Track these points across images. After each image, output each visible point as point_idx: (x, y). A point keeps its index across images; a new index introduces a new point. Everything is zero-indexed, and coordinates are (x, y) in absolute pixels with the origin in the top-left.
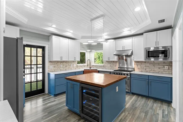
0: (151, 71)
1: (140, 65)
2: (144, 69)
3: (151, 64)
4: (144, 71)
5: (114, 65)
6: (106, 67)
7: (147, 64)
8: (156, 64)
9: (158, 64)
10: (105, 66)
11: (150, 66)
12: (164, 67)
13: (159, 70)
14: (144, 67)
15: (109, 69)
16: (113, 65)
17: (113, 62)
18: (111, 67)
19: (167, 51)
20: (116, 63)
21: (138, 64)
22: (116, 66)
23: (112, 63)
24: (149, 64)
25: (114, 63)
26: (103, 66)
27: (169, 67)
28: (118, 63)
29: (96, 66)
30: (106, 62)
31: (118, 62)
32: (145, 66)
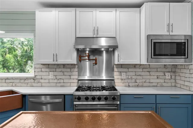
0: (145, 84)
1: (126, 72)
2: (133, 81)
3: (144, 70)
4: (134, 84)
5: (66, 73)
6: (42, 81)
7: (138, 70)
8: (153, 70)
9: (155, 70)
10: (38, 77)
11: (143, 74)
12: (165, 75)
13: (158, 81)
14: (134, 77)
15: (52, 84)
16: (62, 73)
17: (62, 66)
18: (56, 81)
19: (185, 45)
20: (73, 69)
21: (121, 70)
22: (72, 77)
23: (60, 70)
24: (141, 70)
25: (63, 70)
26: (34, 79)
27: (172, 74)
28: (76, 70)
29: (7, 79)
30: (41, 66)
31: (77, 67)
32: (134, 74)
